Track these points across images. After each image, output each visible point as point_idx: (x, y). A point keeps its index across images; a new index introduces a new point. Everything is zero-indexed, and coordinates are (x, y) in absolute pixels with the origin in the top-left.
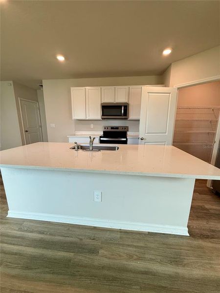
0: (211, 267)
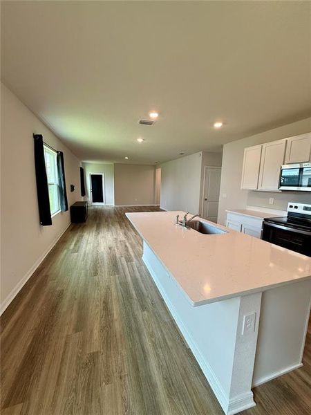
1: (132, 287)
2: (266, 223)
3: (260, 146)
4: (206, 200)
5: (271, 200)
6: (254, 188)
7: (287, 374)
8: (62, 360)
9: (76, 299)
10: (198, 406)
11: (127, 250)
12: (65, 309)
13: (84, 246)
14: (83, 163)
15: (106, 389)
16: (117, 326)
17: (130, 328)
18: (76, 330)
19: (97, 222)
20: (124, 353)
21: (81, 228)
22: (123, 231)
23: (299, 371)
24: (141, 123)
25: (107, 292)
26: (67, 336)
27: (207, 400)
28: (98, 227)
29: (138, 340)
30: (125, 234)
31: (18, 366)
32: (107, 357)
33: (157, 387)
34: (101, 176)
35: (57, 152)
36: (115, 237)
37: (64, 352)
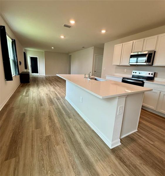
0: (97, 160)
1: (62, 110)
2: (123, 79)
3: (122, 44)
4: (95, 71)
5: (125, 70)
6: (119, 64)
7: (132, 134)
8: (32, 140)
9: (33, 116)
10: (99, 147)
11: (56, 95)
12: (28, 121)
13: (32, 93)
14: (25, 50)
15: (58, 148)
16: (58, 125)
17: (65, 125)
18: (37, 128)
19: (37, 82)
20: (63, 134)
21: (27, 86)
22: (53, 87)
23: (136, 132)
24: (65, 26)
25: (49, 112)
26: (32, 131)
27: (103, 145)
28: (38, 85)
29: (69, 129)
30: (54, 88)
31: (8, 145)
32: (55, 137)
33: (80, 144)
34: (37, 58)
35: (12, 39)
36: (48, 89)
37: (32, 137)
